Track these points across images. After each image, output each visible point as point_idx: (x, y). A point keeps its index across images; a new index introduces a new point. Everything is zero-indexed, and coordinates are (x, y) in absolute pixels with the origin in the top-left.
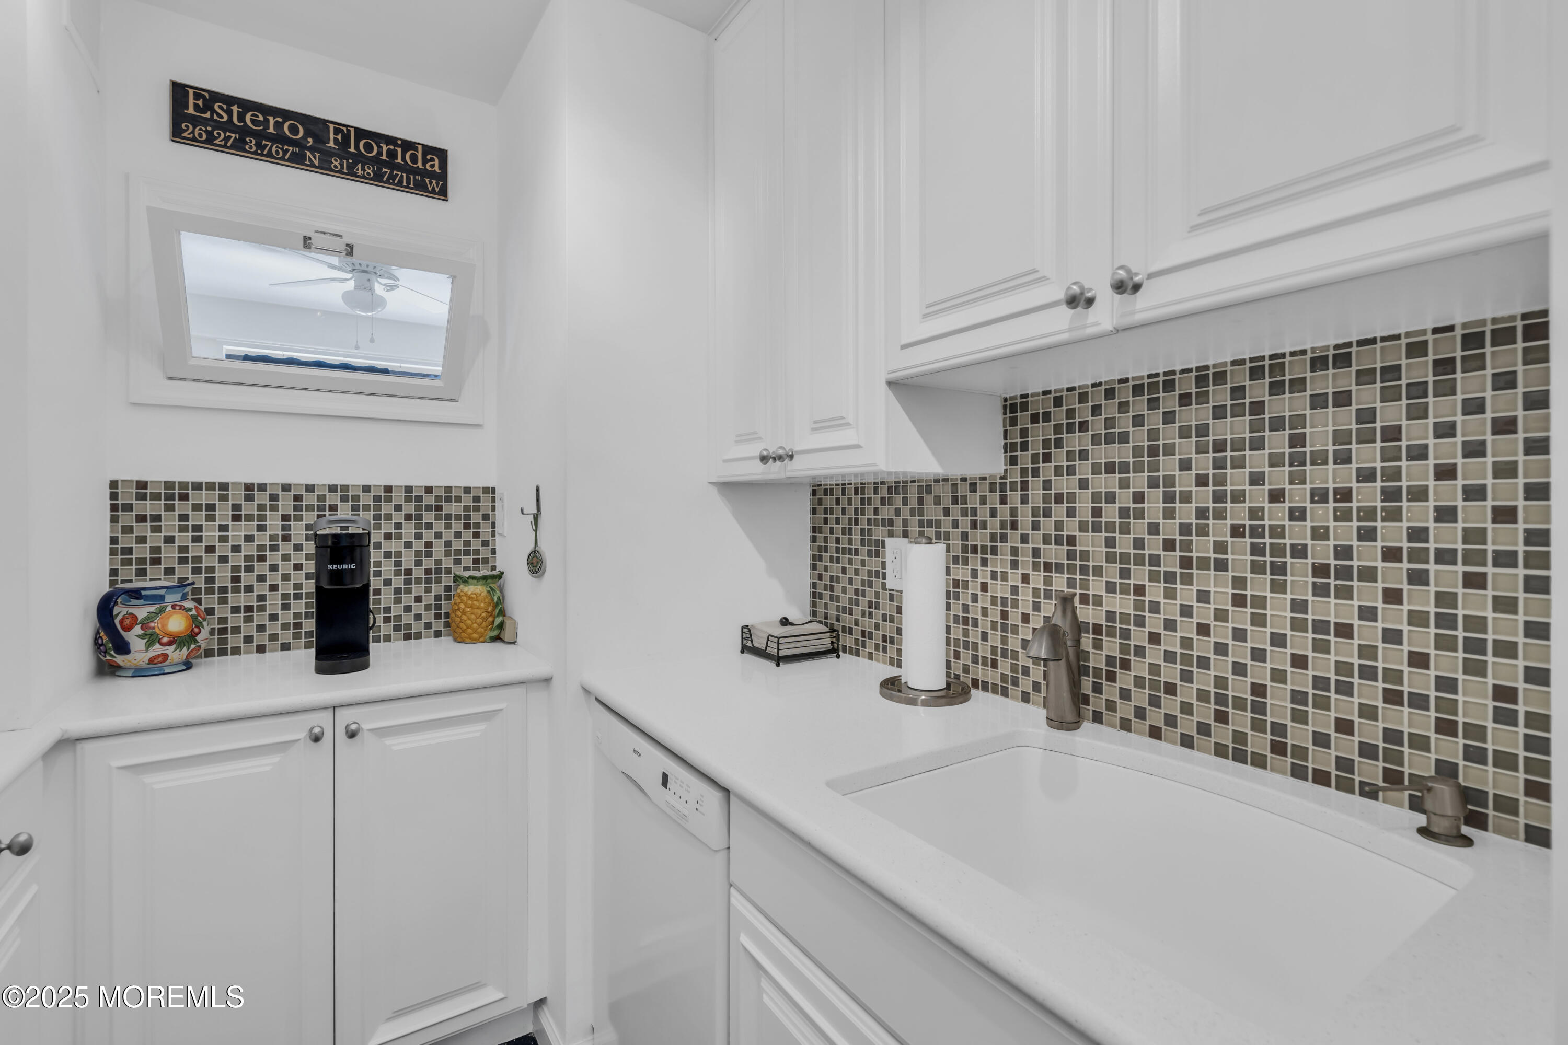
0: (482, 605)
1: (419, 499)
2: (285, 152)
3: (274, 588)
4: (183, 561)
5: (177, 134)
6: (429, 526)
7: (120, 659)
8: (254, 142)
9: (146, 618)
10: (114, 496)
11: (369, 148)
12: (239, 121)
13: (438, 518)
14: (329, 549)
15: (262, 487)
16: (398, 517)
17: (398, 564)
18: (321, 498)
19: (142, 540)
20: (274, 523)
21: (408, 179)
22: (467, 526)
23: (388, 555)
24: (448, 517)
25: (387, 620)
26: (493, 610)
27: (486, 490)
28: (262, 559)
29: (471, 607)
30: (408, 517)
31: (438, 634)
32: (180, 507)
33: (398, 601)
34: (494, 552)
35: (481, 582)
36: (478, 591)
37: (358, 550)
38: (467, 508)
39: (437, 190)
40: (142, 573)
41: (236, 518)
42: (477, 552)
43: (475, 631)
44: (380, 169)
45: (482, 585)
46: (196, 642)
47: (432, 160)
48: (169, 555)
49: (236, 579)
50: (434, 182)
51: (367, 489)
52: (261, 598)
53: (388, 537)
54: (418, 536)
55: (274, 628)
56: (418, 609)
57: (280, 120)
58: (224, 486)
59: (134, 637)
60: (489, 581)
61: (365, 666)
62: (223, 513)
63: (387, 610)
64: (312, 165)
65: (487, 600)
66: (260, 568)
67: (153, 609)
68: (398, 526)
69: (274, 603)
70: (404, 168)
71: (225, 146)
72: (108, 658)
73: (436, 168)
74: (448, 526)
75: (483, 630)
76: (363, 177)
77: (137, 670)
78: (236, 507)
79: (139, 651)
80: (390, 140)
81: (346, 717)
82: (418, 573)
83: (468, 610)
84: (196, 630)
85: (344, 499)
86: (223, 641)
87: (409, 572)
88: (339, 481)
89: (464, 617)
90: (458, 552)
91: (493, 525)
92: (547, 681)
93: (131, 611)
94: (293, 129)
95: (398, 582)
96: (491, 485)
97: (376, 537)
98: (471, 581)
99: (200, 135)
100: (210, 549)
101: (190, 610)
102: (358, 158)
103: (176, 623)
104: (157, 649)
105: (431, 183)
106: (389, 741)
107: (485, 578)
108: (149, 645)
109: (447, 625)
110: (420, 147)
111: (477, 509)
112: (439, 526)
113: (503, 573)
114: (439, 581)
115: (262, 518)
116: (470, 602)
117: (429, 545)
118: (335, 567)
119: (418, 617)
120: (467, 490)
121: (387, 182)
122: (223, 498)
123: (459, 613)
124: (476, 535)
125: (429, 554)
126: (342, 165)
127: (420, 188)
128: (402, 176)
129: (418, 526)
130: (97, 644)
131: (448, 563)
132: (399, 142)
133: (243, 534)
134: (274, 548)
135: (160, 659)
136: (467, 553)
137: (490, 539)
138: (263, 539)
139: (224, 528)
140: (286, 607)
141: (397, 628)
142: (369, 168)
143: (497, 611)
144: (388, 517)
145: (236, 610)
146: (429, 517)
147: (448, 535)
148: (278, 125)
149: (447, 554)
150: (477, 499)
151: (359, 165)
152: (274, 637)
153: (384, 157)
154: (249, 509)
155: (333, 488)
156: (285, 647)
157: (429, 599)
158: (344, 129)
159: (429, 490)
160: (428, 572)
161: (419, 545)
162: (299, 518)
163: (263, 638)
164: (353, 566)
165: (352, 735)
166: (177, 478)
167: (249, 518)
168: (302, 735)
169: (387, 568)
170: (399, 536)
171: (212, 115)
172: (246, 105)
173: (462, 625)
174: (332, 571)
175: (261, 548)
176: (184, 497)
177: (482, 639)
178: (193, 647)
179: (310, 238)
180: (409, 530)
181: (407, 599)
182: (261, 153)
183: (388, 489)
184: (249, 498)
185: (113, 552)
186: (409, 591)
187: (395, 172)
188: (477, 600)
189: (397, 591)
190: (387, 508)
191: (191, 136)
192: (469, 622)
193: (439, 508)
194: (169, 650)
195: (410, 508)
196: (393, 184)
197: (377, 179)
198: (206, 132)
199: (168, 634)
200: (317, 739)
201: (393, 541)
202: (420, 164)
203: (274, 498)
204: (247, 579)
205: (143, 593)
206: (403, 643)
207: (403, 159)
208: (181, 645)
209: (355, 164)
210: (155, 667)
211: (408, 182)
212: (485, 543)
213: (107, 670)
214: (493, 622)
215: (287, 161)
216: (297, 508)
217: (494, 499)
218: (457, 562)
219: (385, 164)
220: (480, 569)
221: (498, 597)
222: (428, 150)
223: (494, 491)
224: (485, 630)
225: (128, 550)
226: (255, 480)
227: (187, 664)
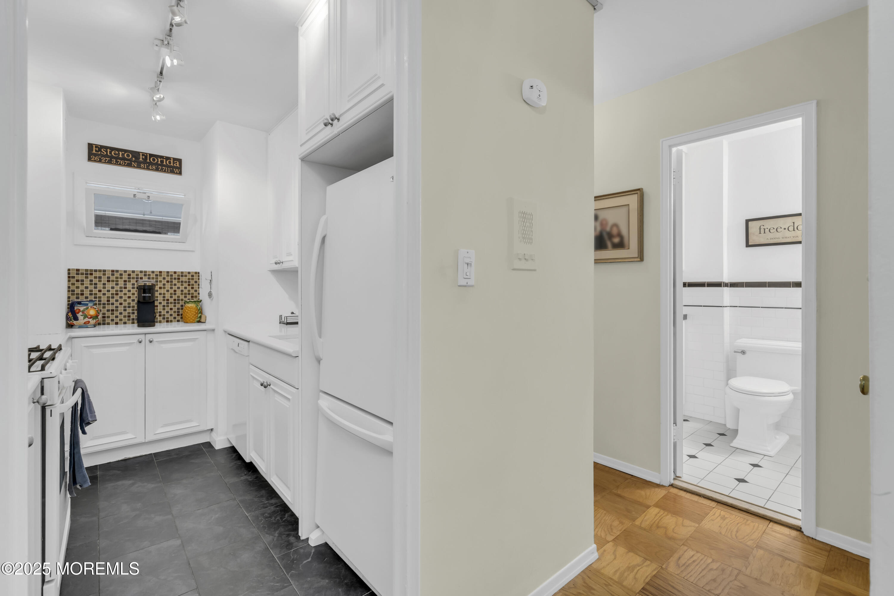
0: (194, 310)
1: (172, 275)
2: (125, 163)
3: (121, 304)
4: (91, 294)
5: (90, 159)
6: (175, 285)
7: (75, 322)
8: (115, 160)
9: (83, 310)
10: (69, 274)
11: (154, 160)
12: (110, 154)
13: (178, 282)
14: (142, 290)
15: (117, 271)
16: (164, 282)
17: (164, 297)
18: (137, 275)
19: (78, 287)
20: (121, 283)
21: (168, 169)
22: (189, 285)
23: (160, 294)
24: (182, 282)
25: (160, 316)
26: (198, 312)
27: (196, 273)
28: (117, 294)
29: (190, 311)
30: (168, 282)
31: (178, 321)
32: (91, 277)
33: (164, 309)
34: (199, 294)
35: (193, 303)
36: (192, 306)
37: (152, 290)
38: (189, 279)
39: (178, 173)
41: (108, 281)
42: (193, 294)
43: (191, 319)
44: (158, 167)
45: (194, 304)
46: (98, 318)
47: (176, 163)
48: (87, 293)
49: (108, 301)
50: (177, 170)
51: (153, 272)
53: (160, 288)
54: (171, 288)
55: (120, 317)
56: (171, 312)
57: (123, 153)
58: (104, 271)
59: (80, 315)
60: (196, 302)
61: (154, 326)
62: (104, 279)
63: (160, 312)
64: (134, 167)
66: (116, 297)
67: (85, 307)
68: (164, 285)
69: (121, 309)
70: (166, 166)
71: (105, 162)
72: (71, 322)
73: (178, 165)
74: (182, 285)
75: (194, 318)
76: (152, 170)
77: (79, 326)
78: (108, 278)
79: (81, 320)
80: (161, 157)
81: (149, 337)
82: (171, 300)
83: (189, 312)
84: (98, 315)
85: (145, 275)
86: (104, 321)
87: (168, 300)
88: (143, 270)
89: (187, 314)
90: (185, 294)
91: (199, 285)
92: (214, 330)
93: (78, 308)
94: (128, 156)
95: (164, 303)
96: (198, 271)
97: (157, 288)
98: (190, 302)
99: (97, 159)
100: (100, 291)
101: (95, 309)
102: (150, 163)
103: (92, 312)
104: (87, 320)
105: (176, 170)
106: (163, 345)
107: (195, 301)
108: (84, 318)
109: (182, 318)
110: (172, 159)
111: (193, 279)
112: (179, 285)
113: (202, 300)
114: (179, 303)
115: (117, 281)
116: (190, 309)
117: (175, 291)
118: (144, 295)
119: (171, 315)
120: (189, 273)
121: (160, 171)
122: (104, 275)
123: (186, 313)
124: (192, 288)
125: (175, 294)
126: (144, 166)
127: (172, 172)
128: (166, 169)
129: (171, 285)
130: (68, 318)
131: (182, 297)
132: (165, 157)
133: (111, 286)
134: (121, 291)
135: (87, 323)
136: (189, 294)
137: (198, 289)
138: (117, 288)
139: (104, 284)
140: (125, 310)
141: (164, 318)
142: (154, 166)
143: (199, 312)
144: (161, 281)
145: (108, 311)
146: (175, 282)
147: (182, 288)
148: (123, 155)
149: (182, 294)
150: (193, 276)
151: (151, 166)
152: (121, 320)
153: (159, 163)
154: (112, 278)
155: (141, 272)
156: (125, 323)
157: (175, 309)
158: (145, 154)
159: (175, 273)
160: (175, 300)
161: (172, 291)
162: (130, 281)
163: (117, 320)
164: (150, 295)
165: (151, 342)
166: (89, 268)
167: (113, 281)
168: (136, 341)
169: (160, 298)
170: (164, 288)
171: (101, 153)
172: (112, 149)
173: (187, 317)
175: (117, 291)
176: (91, 274)
177: (194, 322)
178: (97, 320)
179: (136, 195)
180: (168, 286)
181: (167, 309)
182: (117, 164)
183: (160, 272)
184: (113, 275)
185: (69, 291)
186: (168, 306)
187: (163, 167)
188: (192, 309)
189: (164, 306)
190: (160, 278)
191: (94, 160)
192: (189, 316)
193: (179, 279)
194: (90, 320)
195: (169, 279)
196: (163, 171)
197: (157, 170)
198: (99, 158)
199: (90, 315)
200: (140, 342)
201: (162, 289)
202: (172, 164)
203: (121, 275)
204: (112, 301)
205: (82, 303)
206: (166, 323)
207: (166, 163)
208: (94, 319)
209: (149, 165)
210: (86, 325)
211: (168, 171)
212: (196, 291)
213: (70, 326)
214: (198, 316)
215: (126, 166)
216: (129, 278)
217: (199, 276)
218: (185, 297)
219: (160, 165)
220: (193, 299)
221: (199, 308)
222: (175, 159)
223: (199, 273)
224: (195, 319)
225: (73, 291)
226: (115, 269)
227: (95, 326)
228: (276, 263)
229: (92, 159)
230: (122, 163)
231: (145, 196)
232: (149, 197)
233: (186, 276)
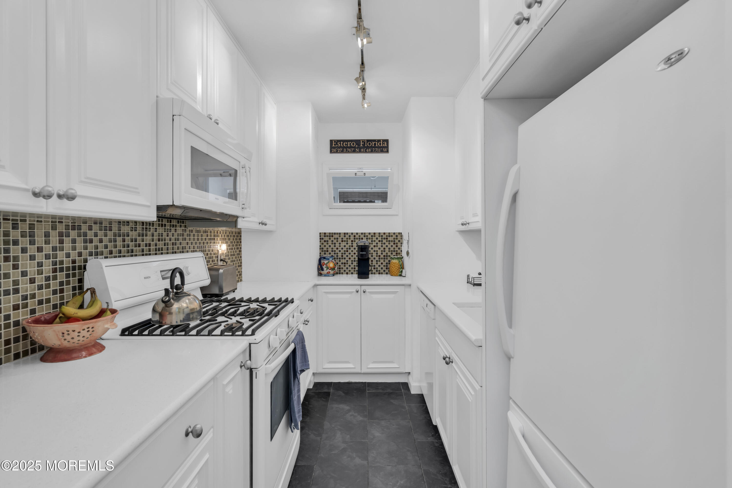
0: (397, 266)
1: (382, 236)
2: (352, 150)
3: (350, 259)
4: (332, 251)
5: (331, 152)
6: (384, 243)
7: (322, 272)
8: (345, 149)
9: (326, 263)
10: (320, 236)
11: (370, 144)
12: (342, 145)
13: (387, 241)
14: (360, 249)
15: (347, 234)
17: (377, 254)
18: (359, 236)
19: (325, 246)
20: (350, 242)
21: (379, 150)
22: (394, 244)
23: (374, 251)
24: (389, 241)
25: (374, 268)
26: (400, 267)
27: (399, 233)
28: (347, 251)
29: (394, 266)
31: (387, 273)
32: (332, 239)
33: (377, 264)
34: (401, 251)
35: (397, 259)
36: (397, 261)
37: (366, 249)
38: (394, 239)
39: (386, 151)
40: (325, 254)
41: (342, 241)
42: (397, 251)
43: (395, 273)
44: (372, 149)
46: (335, 270)
47: (385, 143)
48: (330, 250)
49: (342, 256)
50: (385, 149)
51: (370, 234)
52: (347, 261)
53: (374, 246)
54: (382, 246)
55: (350, 268)
56: (382, 266)
57: (350, 143)
58: (340, 234)
59: (324, 267)
60: (399, 259)
61: (368, 278)
62: (340, 240)
63: (374, 266)
64: (357, 152)
65: (398, 264)
66: (347, 253)
67: (327, 261)
68: (377, 243)
69: (350, 262)
70: (379, 147)
71: (340, 152)
72: (320, 272)
73: (386, 145)
74: (389, 244)
76: (368, 152)
77: (325, 275)
78: (342, 239)
79: (325, 271)
80: (374, 141)
81: (363, 288)
82: (382, 256)
83: (393, 267)
84: (335, 267)
85: (364, 236)
86: (340, 271)
87: (379, 256)
88: (363, 232)
89: (393, 269)
90: (392, 251)
91: (401, 243)
92: (410, 285)
93: (324, 262)
94: (353, 144)
95: (377, 259)
96: (400, 232)
97: (372, 246)
98: (394, 259)
99: (335, 151)
101: (334, 262)
102: (368, 147)
103: (331, 265)
104: (328, 270)
105: (384, 149)
106: (372, 295)
107: (398, 258)
108: (327, 269)
109: (389, 271)
110: (382, 140)
111: (397, 239)
112: (387, 244)
113: (403, 257)
114: (387, 259)
115: (347, 241)
116: (394, 265)
117: (384, 249)
119: (382, 268)
120: (394, 233)
121: (374, 152)
122: (340, 236)
123: (391, 267)
124: (397, 246)
125: (384, 251)
126: (364, 150)
127: (382, 151)
129: (382, 244)
130: (318, 269)
131: (389, 254)
132: (377, 140)
133: (344, 245)
134: (350, 249)
135: (329, 273)
136: (394, 251)
137: (401, 247)
138: (347, 246)
139: (340, 244)
140: (352, 263)
141: (377, 271)
142: (370, 149)
144: (375, 241)
145: (342, 263)
146: (384, 241)
147: (389, 246)
148: (350, 144)
149: (389, 251)
150: (397, 236)
152: (350, 271)
153: (373, 146)
154: (345, 239)
155: (362, 234)
156: (352, 273)
157: (384, 264)
158: (364, 141)
159: (384, 234)
160: (384, 256)
161: (382, 249)
162: (355, 241)
163: (347, 271)
164: (365, 253)
165: (364, 292)
166: (331, 232)
167: (345, 241)
168: (354, 291)
169: (374, 254)
170: (377, 246)
171: (337, 146)
172: (344, 141)
173: (392, 271)
174: (361, 254)
175: (347, 248)
176: (332, 236)
177: (397, 275)
178: (334, 271)
179: (356, 173)
181: (379, 263)
182: (347, 152)
183: (375, 233)
185: (320, 249)
186: (380, 261)
187: (376, 149)
188: (396, 264)
189: (377, 261)
190: (374, 239)
191: (333, 152)
193: (387, 239)
194: (330, 271)
195: (380, 239)
196: (375, 152)
197: (372, 152)
199: (330, 267)
200: (357, 292)
202: (382, 145)
203: (350, 236)
204: (345, 256)
205: (326, 258)
206: (378, 275)
207: (378, 145)
208: (332, 270)
209: (367, 149)
210: (327, 275)
211: (379, 151)
212: (399, 249)
213: (320, 274)
214: (400, 271)
215: (352, 152)
216: (354, 239)
217: (401, 236)
218: (392, 254)
219: (373, 147)
220: (397, 256)
221: (401, 264)
222: (384, 141)
223: (401, 233)
224: (398, 273)
225: (323, 248)
226: (346, 232)
227: (333, 275)
228: (462, 224)
229: (332, 152)
230: (350, 151)
231: (362, 174)
232: (365, 174)
233: (392, 236)
